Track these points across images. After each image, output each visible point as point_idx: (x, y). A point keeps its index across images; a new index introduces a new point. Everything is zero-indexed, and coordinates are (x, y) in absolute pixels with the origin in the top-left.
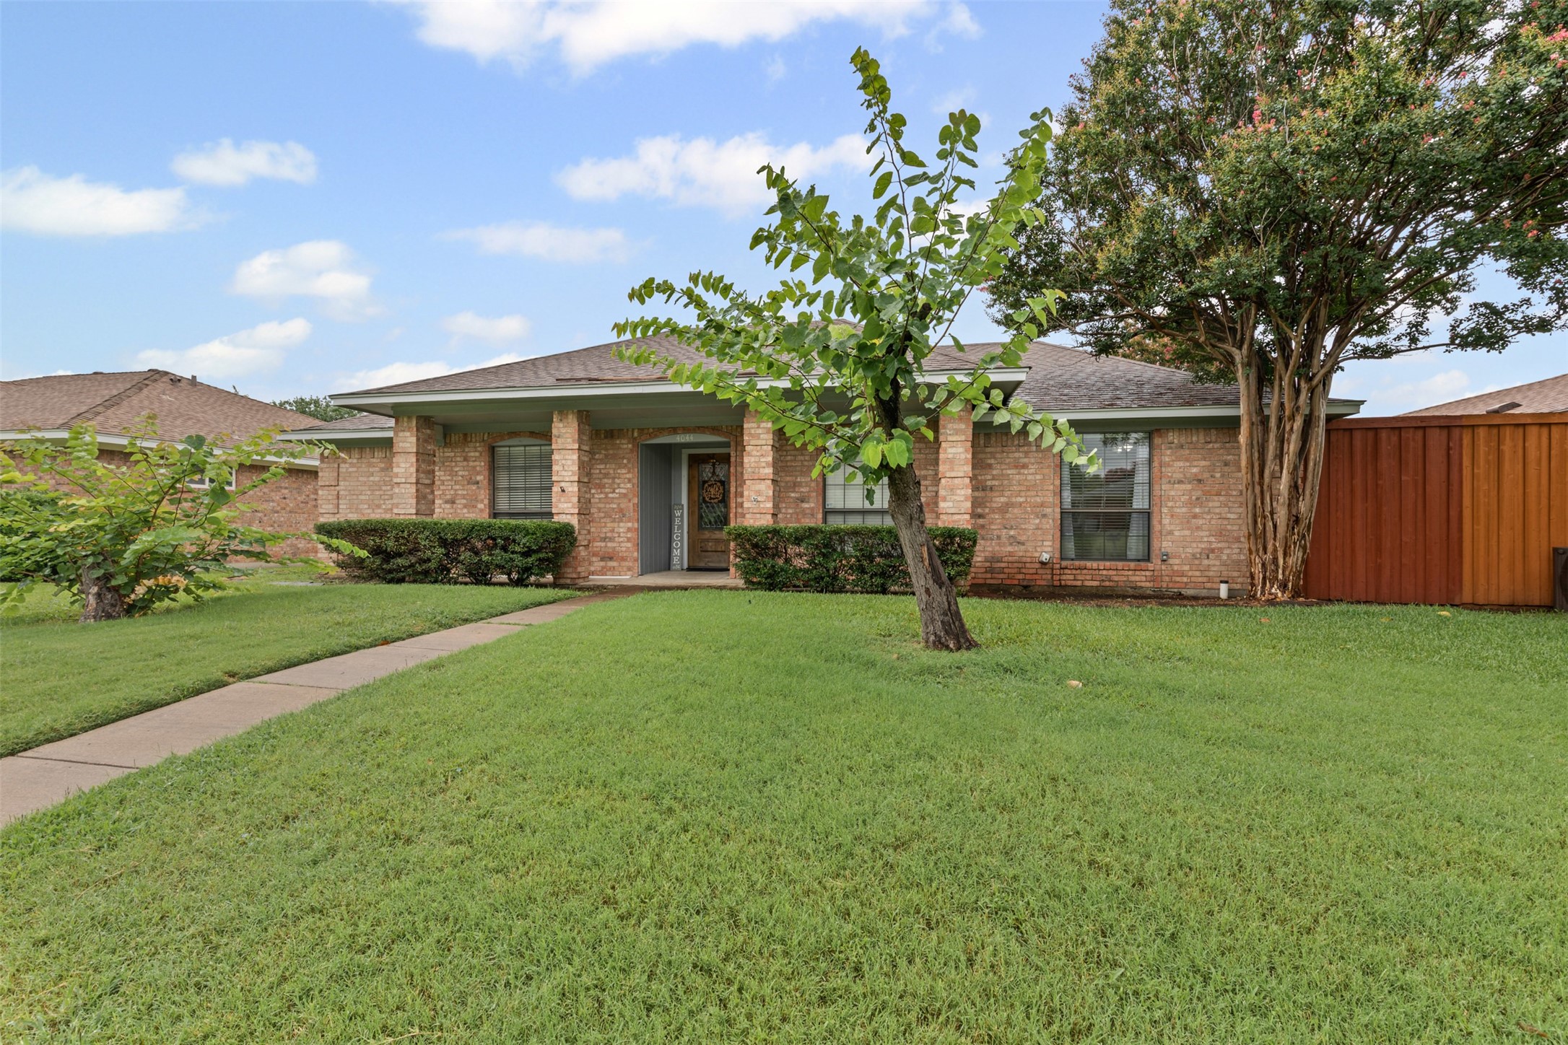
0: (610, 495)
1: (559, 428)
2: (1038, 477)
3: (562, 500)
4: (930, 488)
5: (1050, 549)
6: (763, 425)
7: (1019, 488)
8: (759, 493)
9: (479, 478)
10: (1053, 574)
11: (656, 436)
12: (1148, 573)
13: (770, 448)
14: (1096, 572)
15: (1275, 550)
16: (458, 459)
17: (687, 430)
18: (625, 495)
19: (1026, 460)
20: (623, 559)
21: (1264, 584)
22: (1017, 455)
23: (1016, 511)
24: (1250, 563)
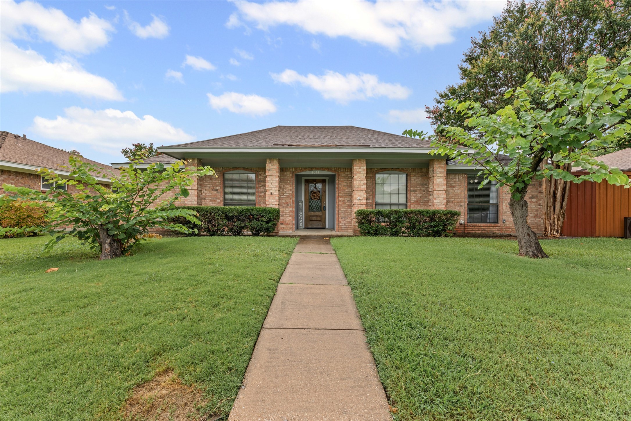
0: (282, 196)
1: (269, 166)
2: (459, 191)
3: (271, 198)
4: (418, 195)
5: (463, 219)
6: (362, 168)
7: (452, 195)
8: (360, 196)
9: (217, 188)
10: (464, 229)
11: (303, 171)
12: (498, 228)
13: (365, 177)
14: (480, 227)
15: (554, 218)
16: (207, 179)
17: (317, 169)
18: (288, 196)
19: (454, 185)
20: (288, 224)
21: (551, 231)
22: (451, 182)
23: (451, 204)
24: (545, 223)
